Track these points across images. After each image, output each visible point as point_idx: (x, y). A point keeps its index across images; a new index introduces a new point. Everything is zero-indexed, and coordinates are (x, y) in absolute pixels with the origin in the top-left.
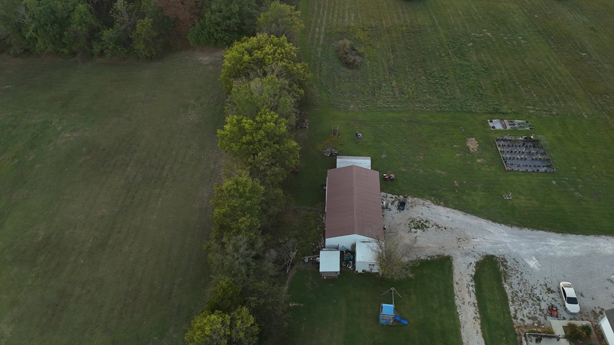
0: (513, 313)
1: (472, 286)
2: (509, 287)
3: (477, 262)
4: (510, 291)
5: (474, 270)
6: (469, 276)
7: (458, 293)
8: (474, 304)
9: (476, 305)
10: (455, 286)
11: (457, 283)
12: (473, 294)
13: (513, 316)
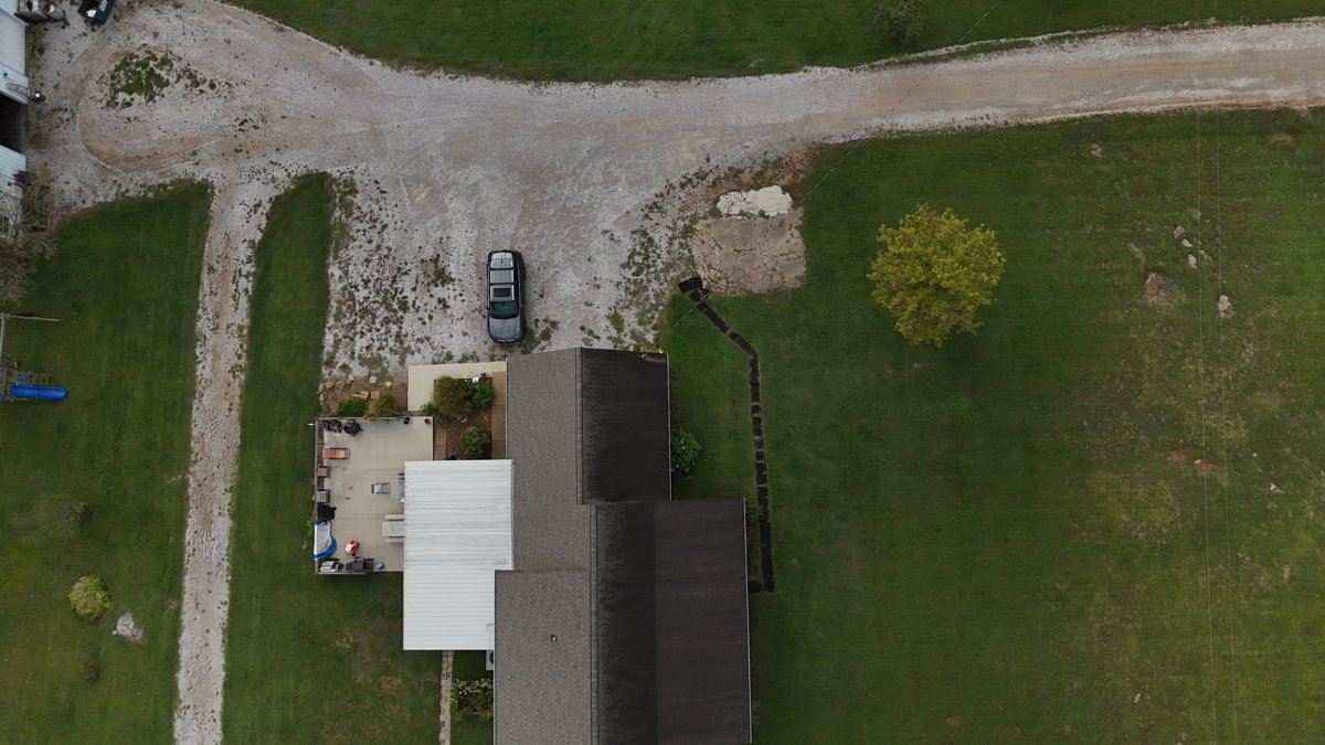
0: (328, 348)
1: (247, 277)
2: (341, 273)
3: (277, 198)
4: (340, 286)
5: (263, 226)
6: (246, 244)
7: (207, 298)
8: (241, 328)
9: (245, 331)
10: (205, 278)
11: (211, 270)
12: (244, 302)
13: (325, 358)
